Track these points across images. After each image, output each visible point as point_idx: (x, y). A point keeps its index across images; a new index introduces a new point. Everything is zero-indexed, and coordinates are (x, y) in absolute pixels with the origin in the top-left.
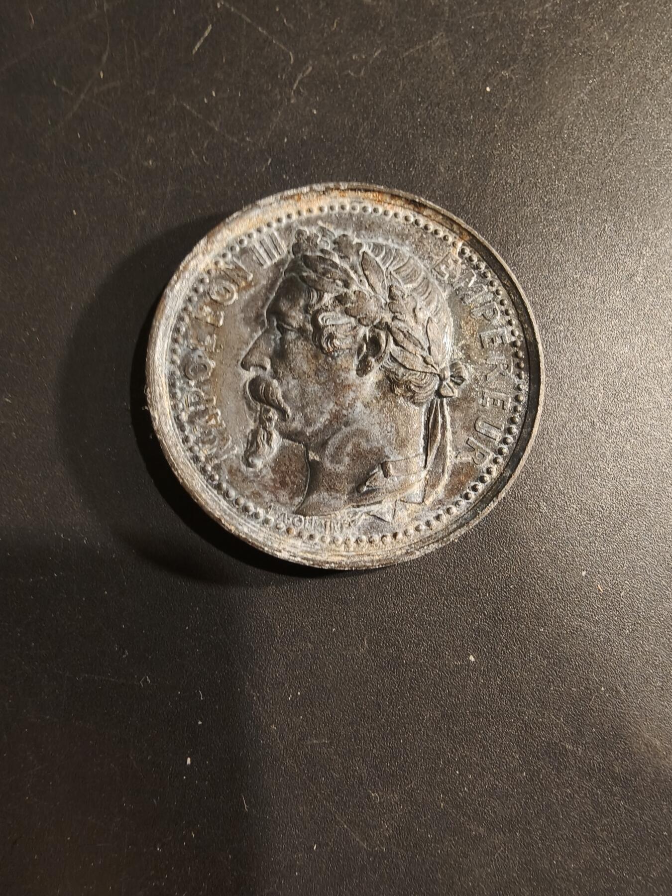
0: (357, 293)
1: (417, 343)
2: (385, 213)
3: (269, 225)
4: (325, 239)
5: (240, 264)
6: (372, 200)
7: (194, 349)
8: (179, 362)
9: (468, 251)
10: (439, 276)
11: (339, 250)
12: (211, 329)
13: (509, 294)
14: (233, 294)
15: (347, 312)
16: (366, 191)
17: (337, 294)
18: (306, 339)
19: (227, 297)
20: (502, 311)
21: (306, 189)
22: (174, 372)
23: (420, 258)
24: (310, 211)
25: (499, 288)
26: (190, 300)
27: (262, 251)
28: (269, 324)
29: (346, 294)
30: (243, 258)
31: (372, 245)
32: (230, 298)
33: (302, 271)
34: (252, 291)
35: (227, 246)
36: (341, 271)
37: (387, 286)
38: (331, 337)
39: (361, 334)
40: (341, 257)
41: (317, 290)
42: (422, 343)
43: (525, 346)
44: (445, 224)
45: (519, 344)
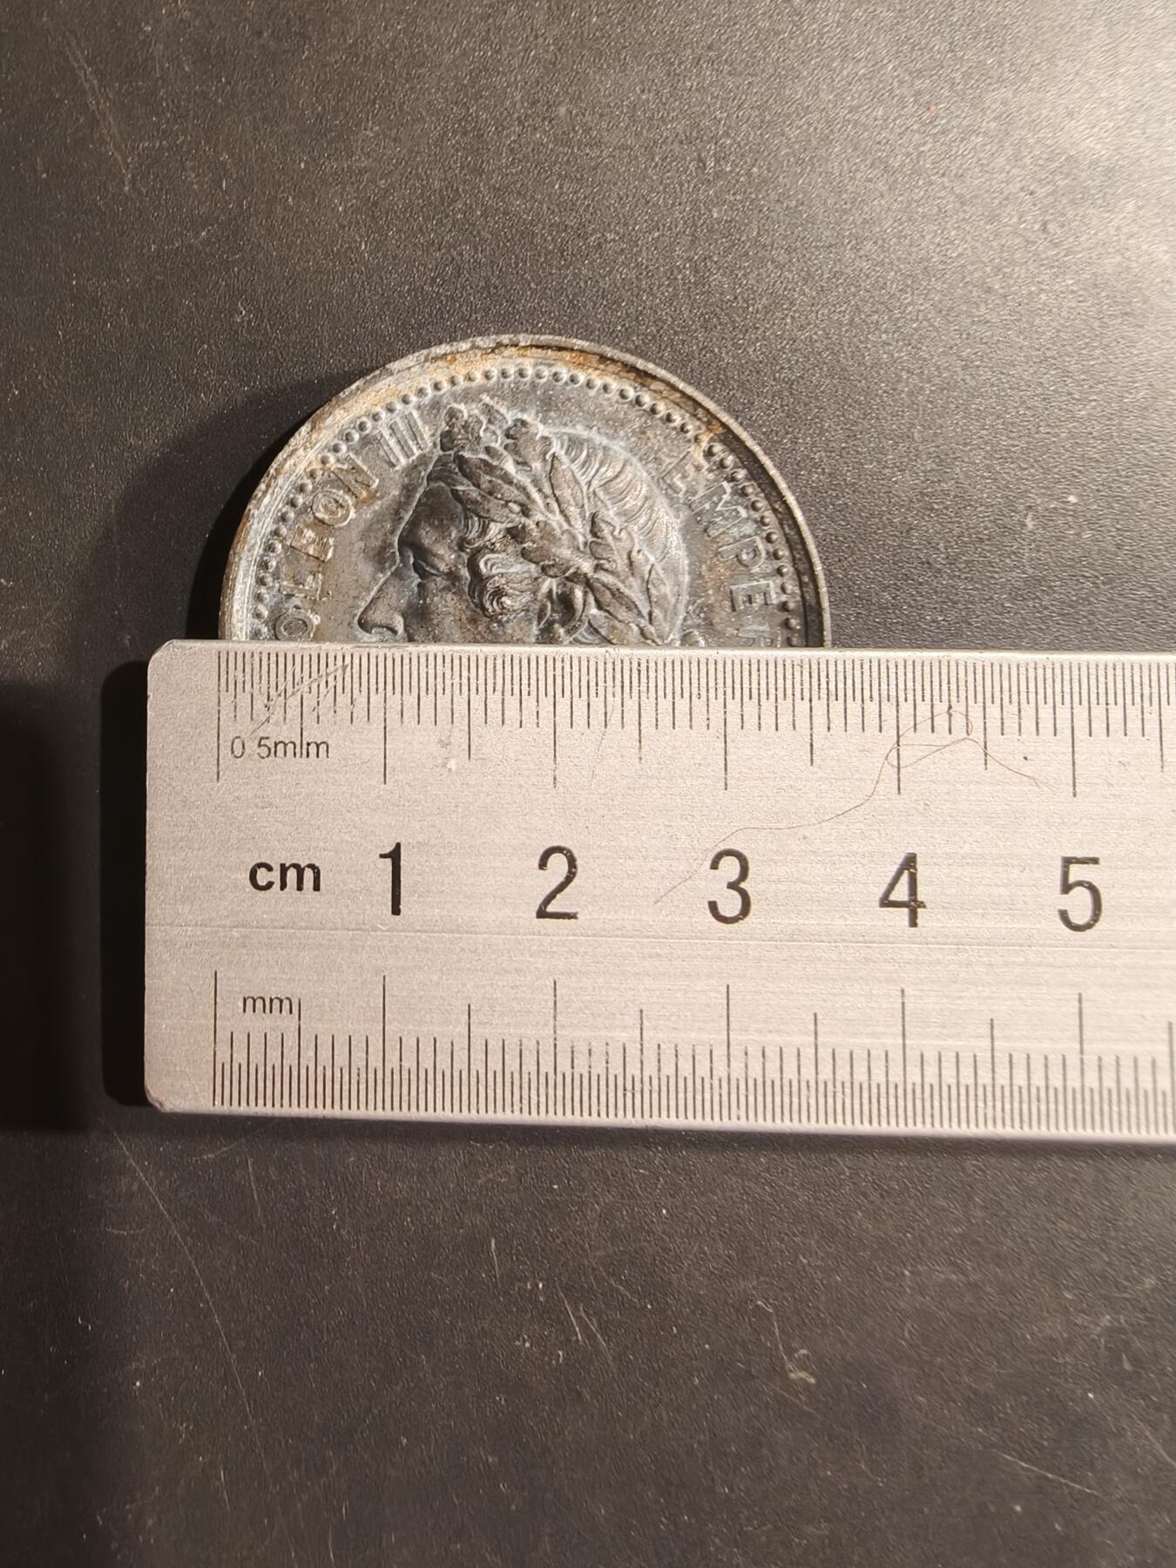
0: (542, 525)
1: (631, 606)
2: (589, 385)
3: (405, 401)
4: (492, 427)
5: (359, 462)
6: (569, 362)
7: (289, 596)
8: (266, 613)
9: (718, 448)
10: (670, 491)
11: (514, 450)
12: (313, 564)
13: (781, 524)
14: (348, 511)
15: (524, 554)
16: (560, 349)
17: (510, 525)
18: (459, 593)
19: (339, 515)
20: (768, 553)
21: (464, 346)
22: (259, 630)
23: (641, 459)
24: (469, 378)
25: (766, 514)
26: (283, 518)
27: (392, 442)
28: (402, 561)
29: (524, 527)
30: (364, 452)
31: (566, 437)
32: (345, 517)
33: (455, 482)
34: (377, 506)
35: (341, 432)
36: (518, 489)
37: (587, 514)
38: (498, 593)
39: (544, 589)
40: (518, 463)
41: (480, 517)
42: (640, 606)
43: (802, 610)
44: (683, 405)
45: (791, 605)
